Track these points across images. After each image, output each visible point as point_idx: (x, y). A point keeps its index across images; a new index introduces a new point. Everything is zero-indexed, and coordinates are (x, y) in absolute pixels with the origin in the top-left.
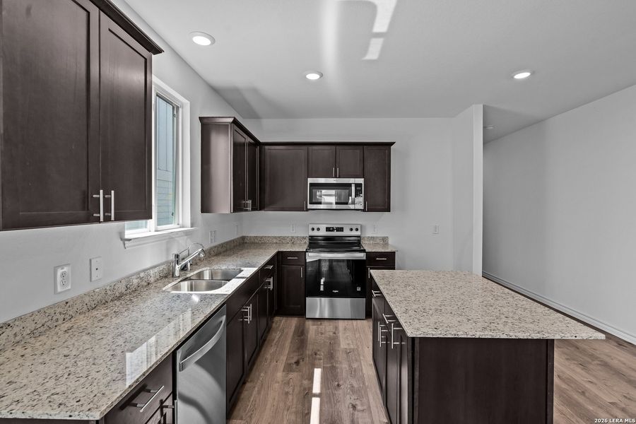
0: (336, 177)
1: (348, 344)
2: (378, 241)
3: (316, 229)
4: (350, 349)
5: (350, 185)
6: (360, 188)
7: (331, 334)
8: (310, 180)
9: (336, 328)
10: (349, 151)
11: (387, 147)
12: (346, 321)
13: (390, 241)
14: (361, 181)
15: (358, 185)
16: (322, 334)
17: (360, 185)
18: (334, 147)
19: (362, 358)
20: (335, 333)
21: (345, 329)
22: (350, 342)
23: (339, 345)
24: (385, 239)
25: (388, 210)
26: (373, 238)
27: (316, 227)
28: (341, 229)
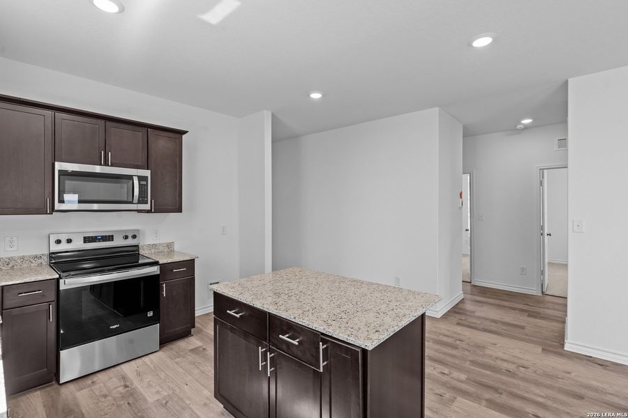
0: (106, 164)
1: (158, 392)
2: (161, 248)
3: (64, 241)
4: (164, 398)
5: (130, 177)
6: (144, 183)
7: (121, 389)
8: (59, 166)
9: (124, 378)
10: (127, 132)
11: (177, 136)
12: (133, 362)
13: (176, 248)
14: (147, 173)
15: (141, 178)
16: (105, 396)
17: (145, 178)
18: (102, 122)
19: (188, 402)
20: (126, 386)
21: (139, 374)
22: (158, 388)
23: (145, 400)
24: (170, 246)
25: (179, 210)
26: (154, 246)
27: (64, 238)
28: (110, 238)
